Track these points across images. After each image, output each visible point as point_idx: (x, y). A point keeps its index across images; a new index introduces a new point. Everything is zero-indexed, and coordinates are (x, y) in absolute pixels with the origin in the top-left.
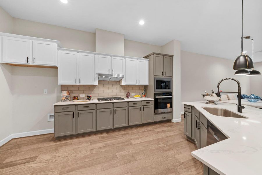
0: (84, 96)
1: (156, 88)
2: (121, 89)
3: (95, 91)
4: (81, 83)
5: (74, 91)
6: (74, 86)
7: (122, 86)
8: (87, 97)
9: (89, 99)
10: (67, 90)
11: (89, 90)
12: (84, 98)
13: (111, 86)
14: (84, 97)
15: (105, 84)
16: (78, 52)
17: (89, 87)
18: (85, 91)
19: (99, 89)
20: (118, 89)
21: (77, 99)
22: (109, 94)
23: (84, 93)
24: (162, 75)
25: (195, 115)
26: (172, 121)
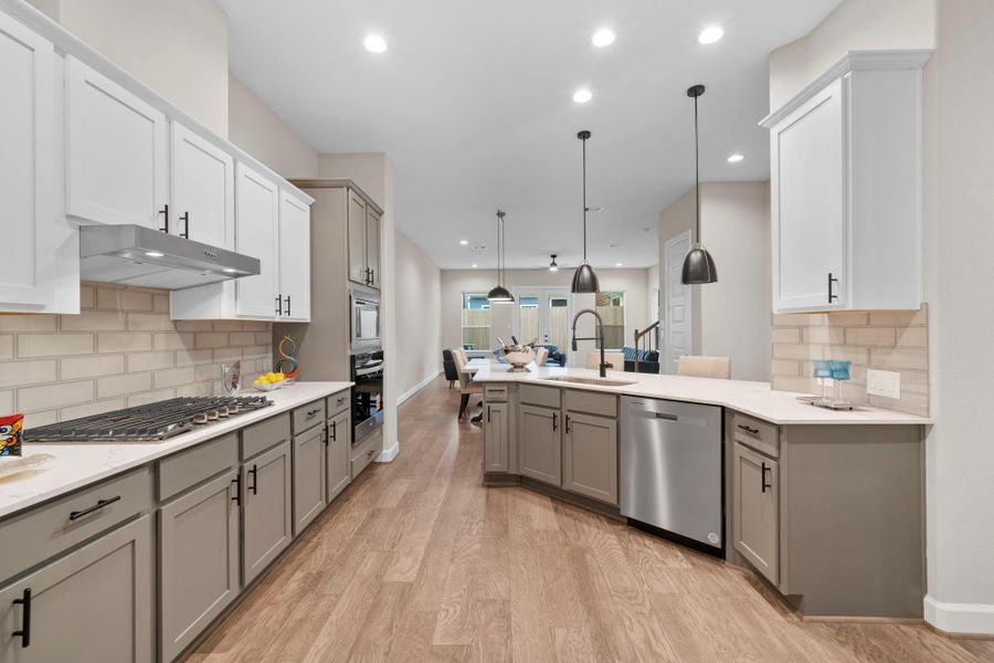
1: (356, 336)
2: (176, 342)
7: (183, 327)
13: (118, 322)
20: (161, 342)
24: (365, 283)
25: (523, 403)
26: (377, 461)
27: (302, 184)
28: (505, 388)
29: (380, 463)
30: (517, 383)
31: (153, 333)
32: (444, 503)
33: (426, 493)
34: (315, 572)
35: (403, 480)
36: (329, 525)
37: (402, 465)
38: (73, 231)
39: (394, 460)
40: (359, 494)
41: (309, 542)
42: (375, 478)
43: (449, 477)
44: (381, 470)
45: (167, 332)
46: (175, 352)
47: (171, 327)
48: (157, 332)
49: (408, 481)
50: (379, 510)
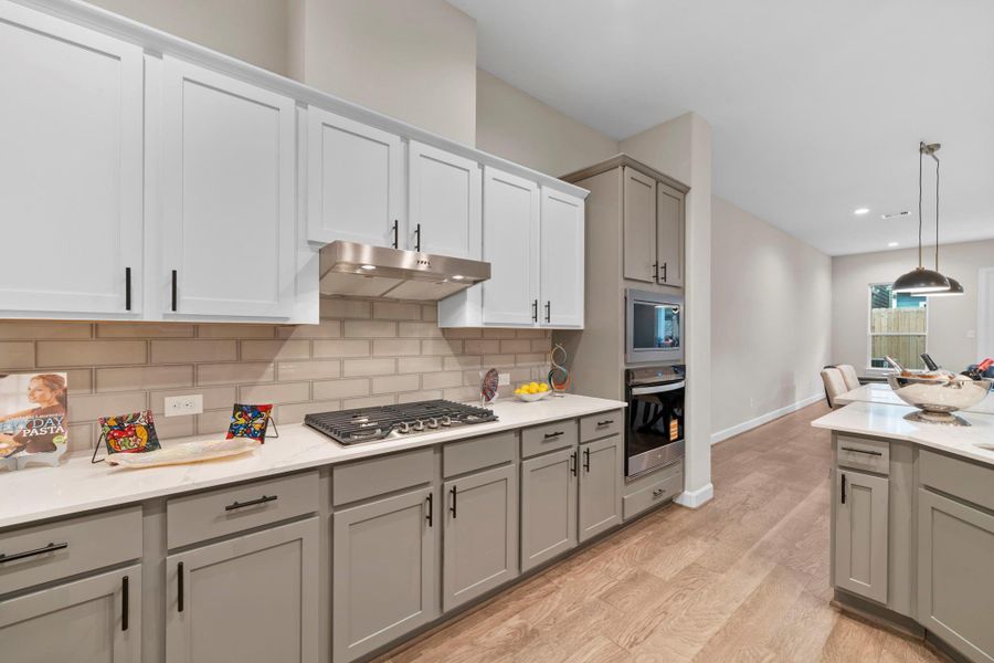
0: (199, 410)
1: (635, 346)
2: (445, 349)
3: (282, 367)
4: (182, 308)
5: (102, 374)
6: (103, 333)
7: (450, 335)
8: (228, 419)
9: (249, 433)
10: (37, 368)
11: (239, 359)
12: (194, 427)
13: (390, 330)
14: (196, 418)
15: (351, 319)
16: (155, 49)
17: (239, 343)
18: (202, 371)
19: (312, 353)
20: (429, 348)
21: (143, 435)
22: (379, 386)
23: (194, 383)
24: (652, 280)
25: (928, 488)
26: (678, 501)
27: (575, 178)
28: (885, 451)
29: (681, 506)
30: (916, 447)
31: (421, 340)
32: (743, 607)
33: (723, 576)
34: (530, 628)
35: (699, 542)
36: (579, 569)
37: (710, 519)
38: (314, 254)
39: (701, 507)
40: (634, 542)
41: (549, 581)
42: (665, 525)
43: (772, 565)
44: (677, 516)
45: (434, 339)
46: (443, 357)
47: (440, 334)
48: (425, 339)
49: (707, 546)
50: (646, 575)
